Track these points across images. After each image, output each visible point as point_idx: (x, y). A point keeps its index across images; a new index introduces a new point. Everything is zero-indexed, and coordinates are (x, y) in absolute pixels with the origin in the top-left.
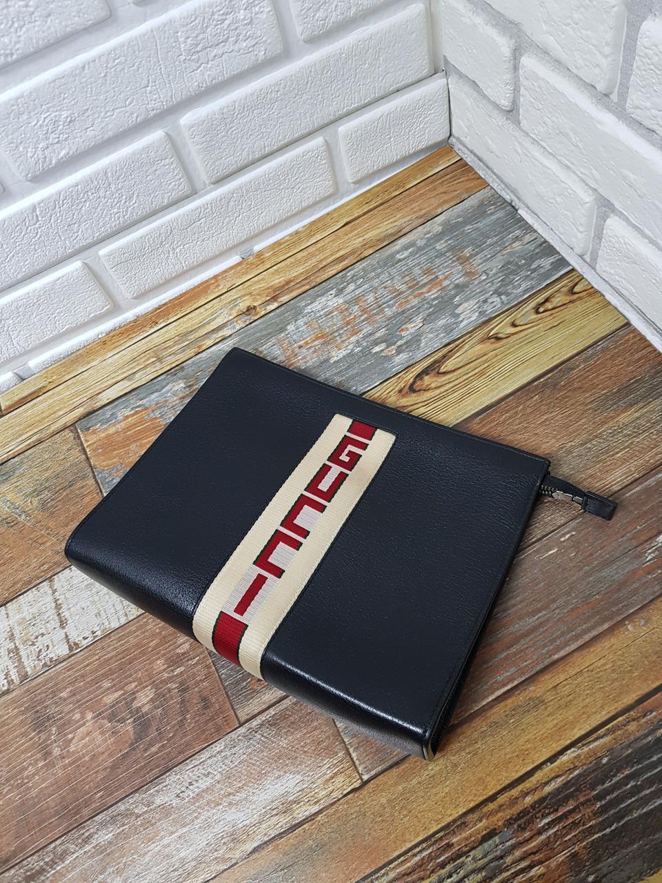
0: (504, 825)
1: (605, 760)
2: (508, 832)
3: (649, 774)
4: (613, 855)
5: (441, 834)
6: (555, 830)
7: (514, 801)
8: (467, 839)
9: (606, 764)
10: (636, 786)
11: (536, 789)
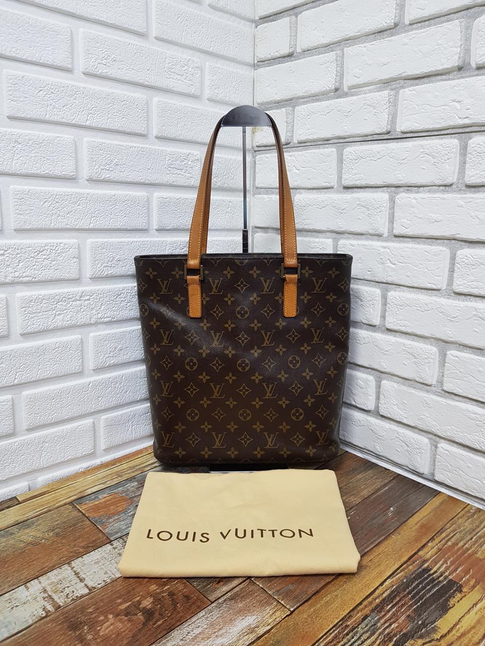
0: (371, 612)
1: (405, 581)
2: (373, 615)
3: (426, 582)
4: (425, 612)
5: (341, 623)
6: (395, 609)
7: (371, 603)
8: (354, 621)
9: (406, 582)
10: (423, 586)
11: (379, 596)
